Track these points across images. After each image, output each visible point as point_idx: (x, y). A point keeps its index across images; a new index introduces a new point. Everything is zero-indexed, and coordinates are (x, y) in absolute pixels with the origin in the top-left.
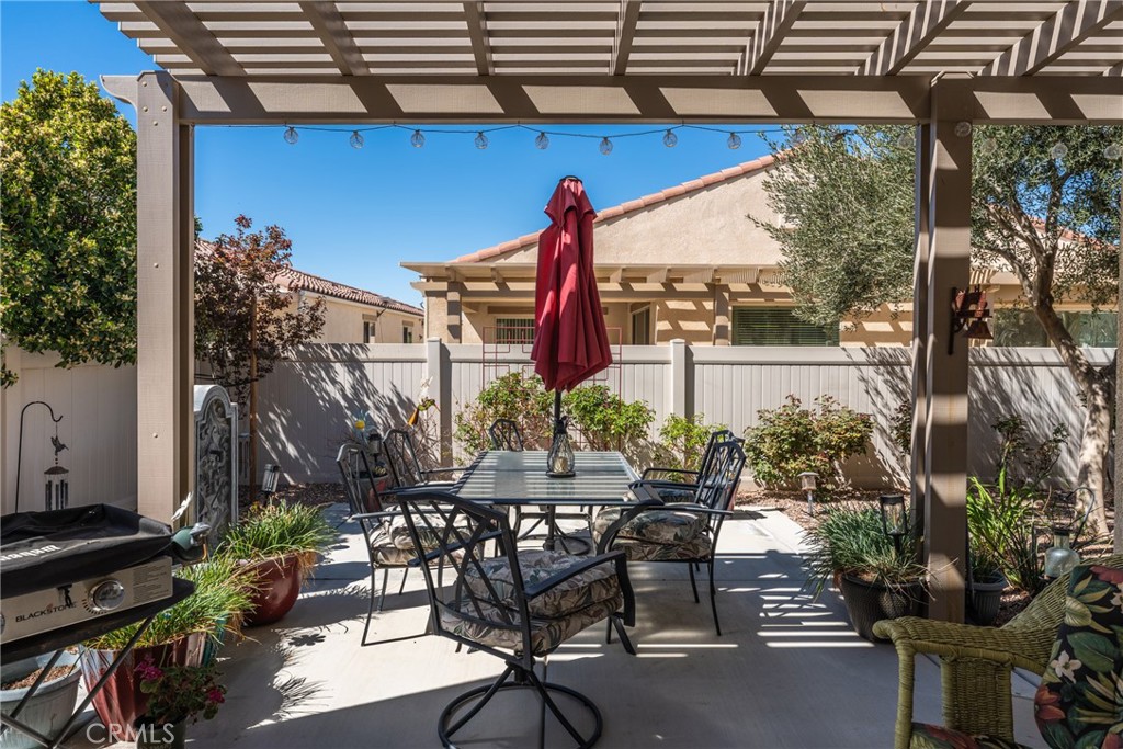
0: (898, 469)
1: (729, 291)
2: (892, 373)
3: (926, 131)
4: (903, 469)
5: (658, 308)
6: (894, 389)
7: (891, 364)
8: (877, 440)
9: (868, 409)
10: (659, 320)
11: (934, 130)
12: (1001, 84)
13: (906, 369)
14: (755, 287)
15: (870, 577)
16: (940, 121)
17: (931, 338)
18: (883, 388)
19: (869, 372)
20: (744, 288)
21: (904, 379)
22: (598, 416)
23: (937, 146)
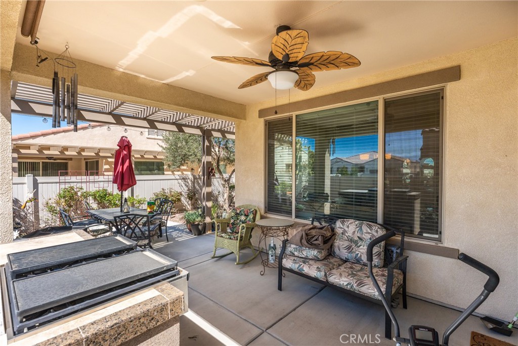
0: (187, 205)
1: (134, 157)
2: (185, 181)
3: (204, 137)
4: (189, 205)
5: (104, 161)
6: (186, 185)
7: (185, 179)
8: (182, 199)
9: (179, 191)
10: (105, 165)
11: (205, 137)
12: (214, 130)
13: (188, 180)
14: (142, 156)
15: (196, 223)
16: (207, 136)
17: (206, 177)
18: (183, 185)
19: (180, 181)
20: (139, 156)
21: (188, 183)
22: (107, 199)
23: (206, 141)
